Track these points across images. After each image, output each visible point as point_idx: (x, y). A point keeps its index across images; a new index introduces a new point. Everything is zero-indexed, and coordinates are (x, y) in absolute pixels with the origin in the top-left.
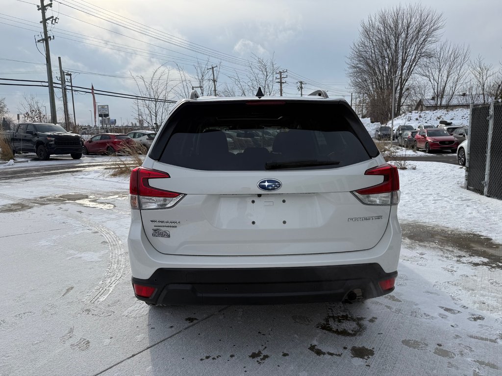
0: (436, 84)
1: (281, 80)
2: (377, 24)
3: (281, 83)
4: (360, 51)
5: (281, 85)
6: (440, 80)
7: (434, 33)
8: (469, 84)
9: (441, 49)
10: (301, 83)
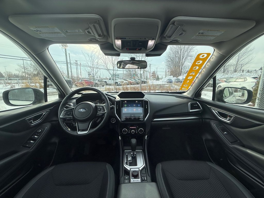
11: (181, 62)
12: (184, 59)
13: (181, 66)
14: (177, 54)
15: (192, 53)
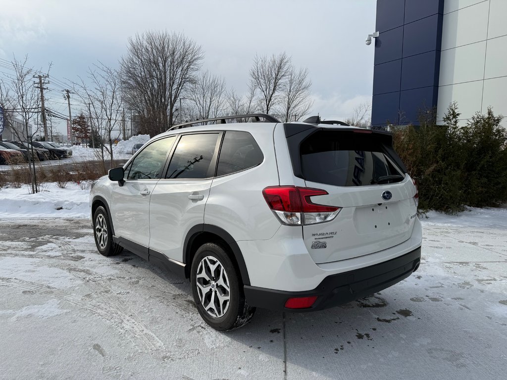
0: (202, 108)
1: (41, 86)
2: (145, 43)
3: (42, 89)
4: (129, 68)
5: (42, 91)
6: (204, 105)
7: (195, 62)
8: (226, 110)
9: (204, 77)
10: (68, 91)
11: (167, 93)
12: (175, 86)
13: (169, 107)
14: (154, 70)
15: (194, 73)
